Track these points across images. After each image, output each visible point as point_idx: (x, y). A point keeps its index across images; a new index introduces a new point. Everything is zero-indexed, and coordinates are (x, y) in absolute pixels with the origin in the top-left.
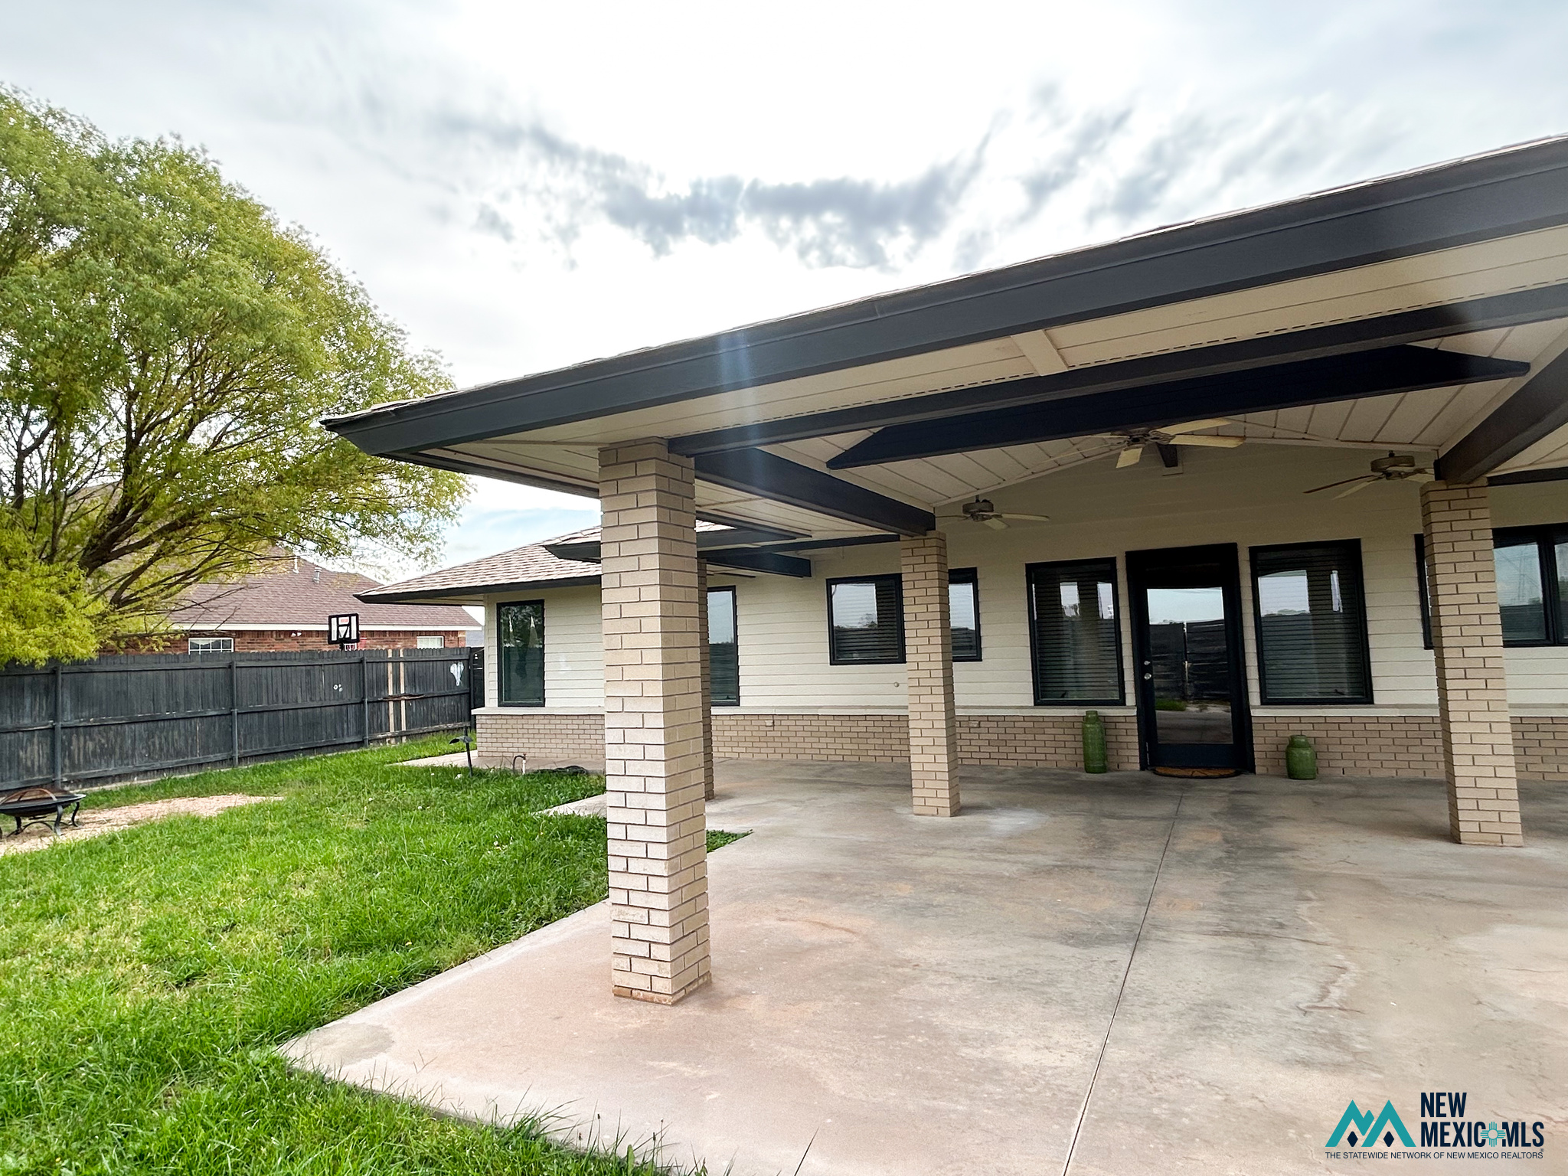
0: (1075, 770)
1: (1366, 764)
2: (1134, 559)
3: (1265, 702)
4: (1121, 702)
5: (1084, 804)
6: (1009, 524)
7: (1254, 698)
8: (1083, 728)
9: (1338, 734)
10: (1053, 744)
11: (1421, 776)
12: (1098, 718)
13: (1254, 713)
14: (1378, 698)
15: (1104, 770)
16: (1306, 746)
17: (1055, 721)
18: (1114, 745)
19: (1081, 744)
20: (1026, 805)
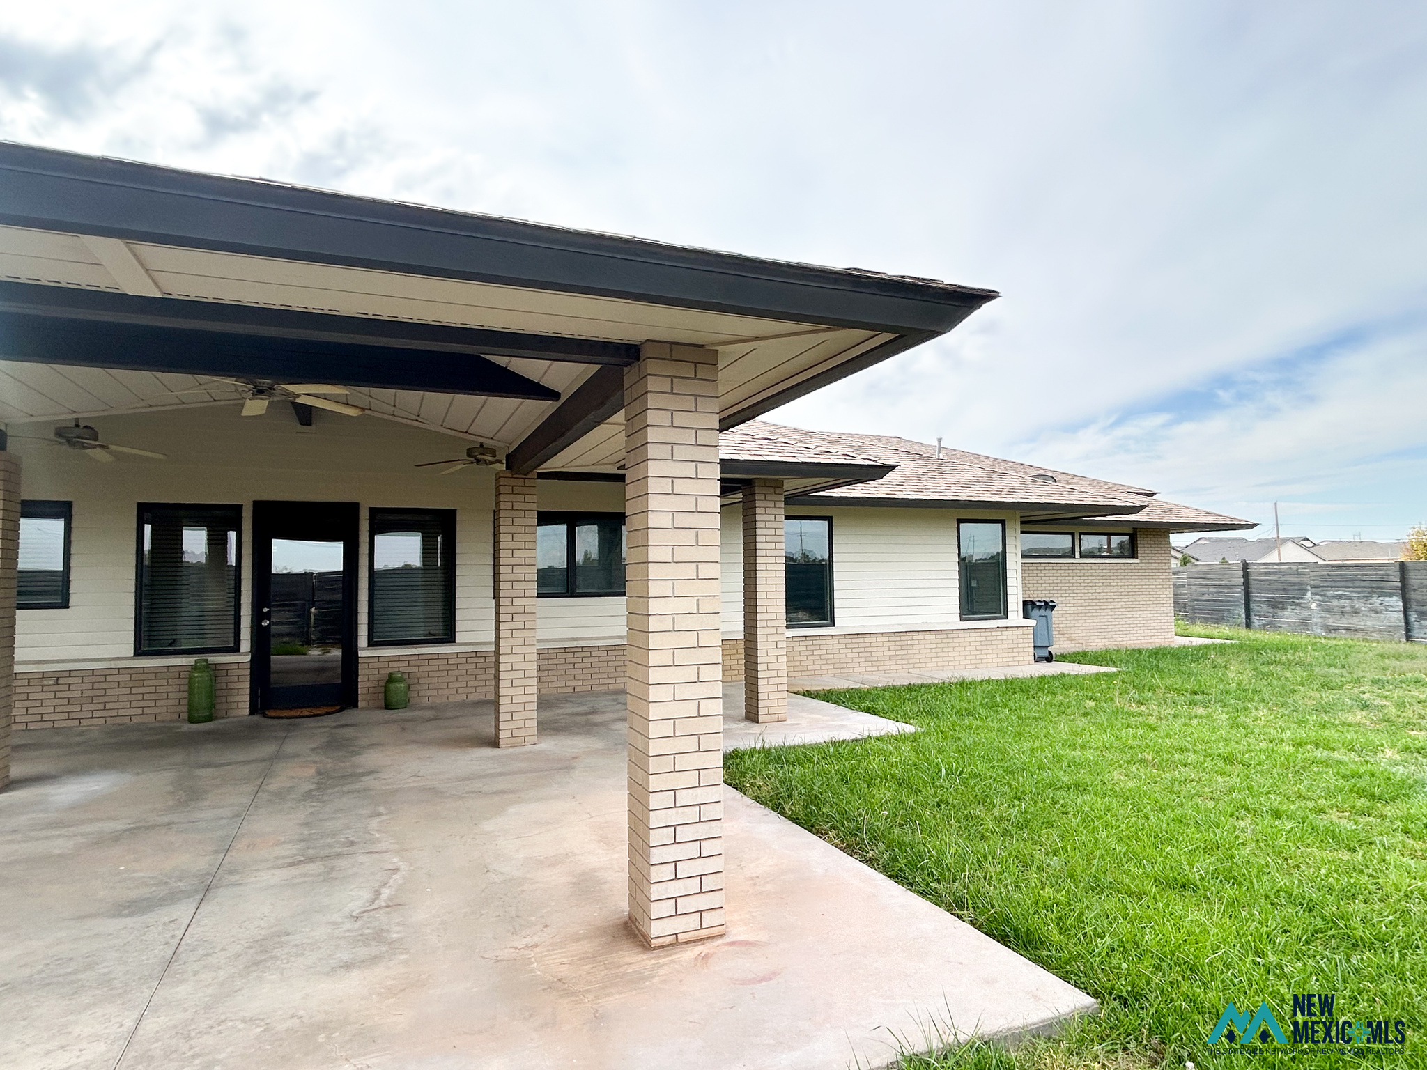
0: (177, 721)
1: (446, 692)
2: (260, 508)
3: (372, 644)
4: (236, 649)
5: (178, 757)
6: (117, 456)
7: (363, 641)
8: (190, 678)
9: (428, 668)
10: (154, 697)
11: (483, 698)
12: (208, 666)
13: (361, 654)
14: (459, 637)
15: (210, 718)
16: (402, 680)
17: (157, 671)
18: (225, 693)
19: (186, 695)
20: (105, 767)
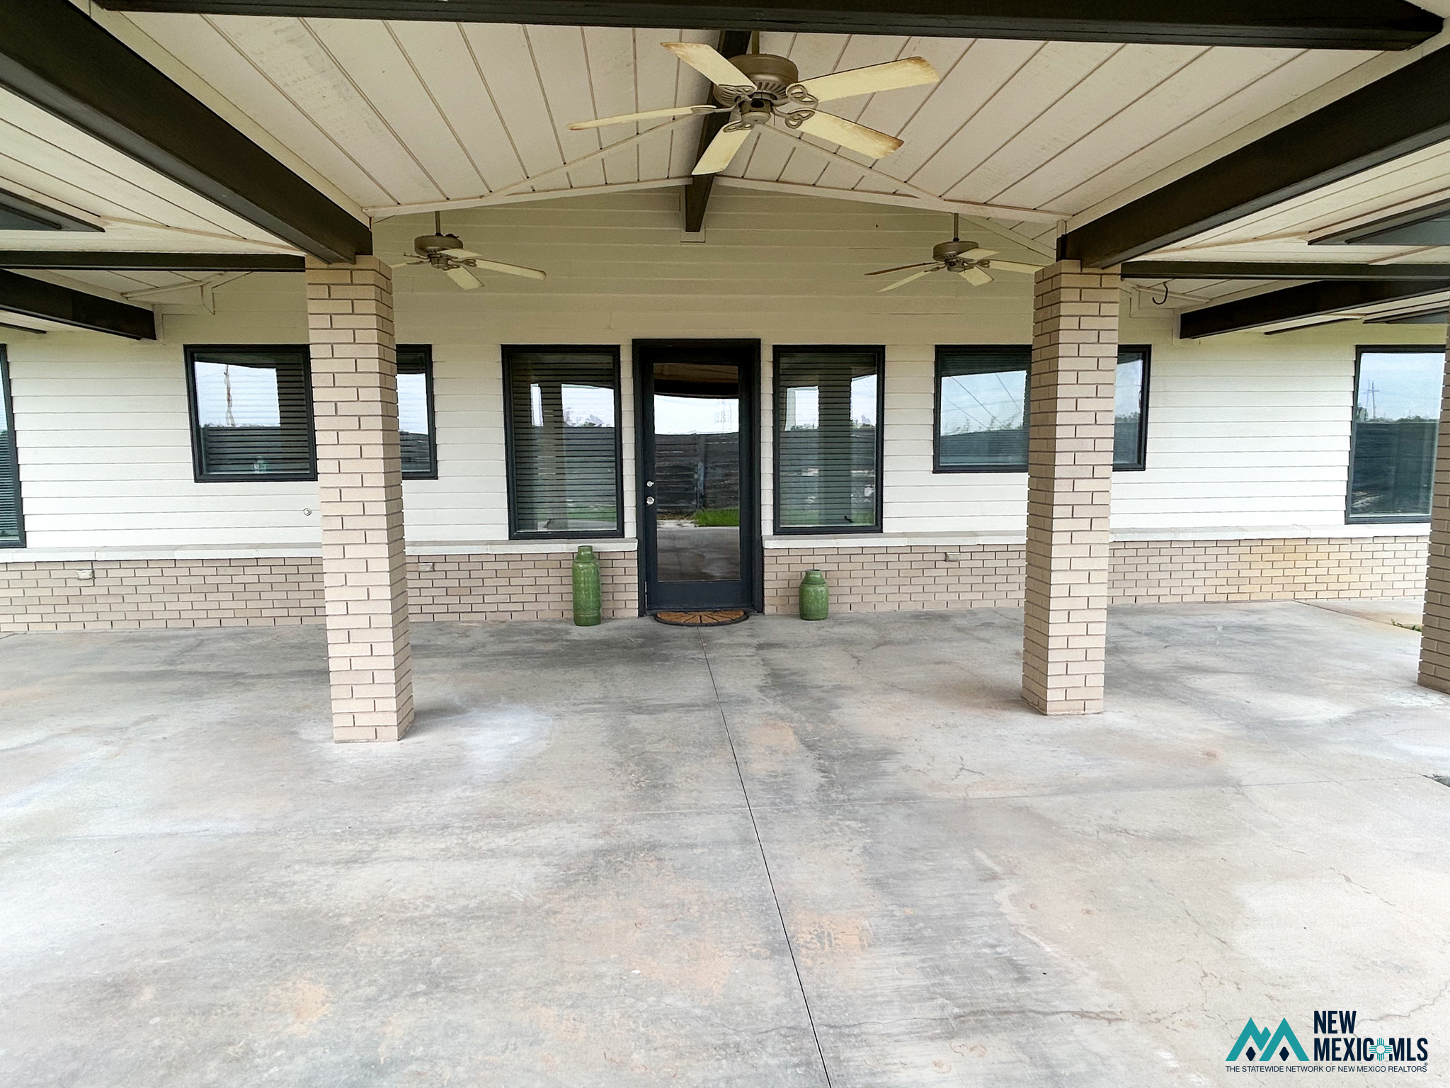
0: (560, 622)
1: (873, 598)
3: (778, 531)
4: (619, 533)
6: (486, 282)
7: (767, 527)
8: (574, 569)
9: (850, 566)
10: (533, 590)
11: (920, 608)
12: (596, 556)
13: (768, 544)
14: (887, 526)
15: (598, 620)
16: (821, 583)
17: (535, 560)
18: (610, 588)
19: (570, 589)
